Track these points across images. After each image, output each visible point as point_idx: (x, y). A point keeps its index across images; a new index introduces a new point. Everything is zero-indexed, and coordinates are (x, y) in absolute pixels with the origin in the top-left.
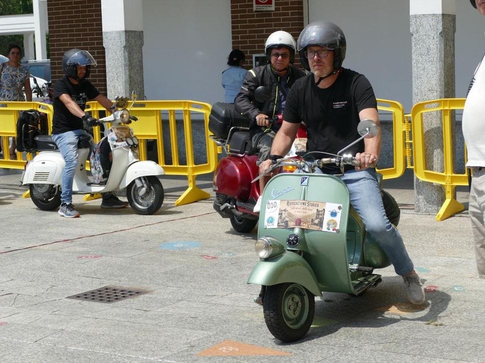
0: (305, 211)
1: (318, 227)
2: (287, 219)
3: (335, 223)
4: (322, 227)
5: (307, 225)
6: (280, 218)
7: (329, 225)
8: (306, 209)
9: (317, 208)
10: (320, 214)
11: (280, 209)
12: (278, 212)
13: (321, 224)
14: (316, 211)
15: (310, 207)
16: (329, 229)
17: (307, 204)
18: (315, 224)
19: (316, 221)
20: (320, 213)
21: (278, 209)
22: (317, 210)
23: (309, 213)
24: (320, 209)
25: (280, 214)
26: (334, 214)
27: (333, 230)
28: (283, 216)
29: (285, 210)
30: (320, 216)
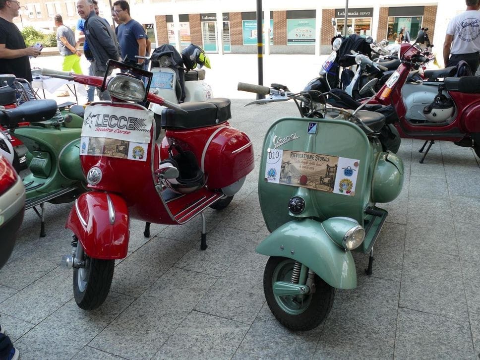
0: (312, 166)
1: (328, 188)
2: (290, 174)
3: (350, 184)
4: (333, 188)
5: (314, 185)
6: (283, 171)
7: (341, 185)
8: (313, 164)
9: (327, 163)
10: (331, 172)
11: (283, 161)
12: (280, 164)
13: (331, 184)
14: (326, 167)
15: (319, 162)
16: (342, 191)
17: (315, 158)
18: (325, 184)
19: (326, 180)
20: (332, 170)
21: (281, 161)
22: (328, 165)
23: (318, 169)
24: (331, 165)
25: (283, 167)
26: (348, 172)
27: (347, 192)
28: (286, 169)
29: (288, 163)
30: (331, 174)
